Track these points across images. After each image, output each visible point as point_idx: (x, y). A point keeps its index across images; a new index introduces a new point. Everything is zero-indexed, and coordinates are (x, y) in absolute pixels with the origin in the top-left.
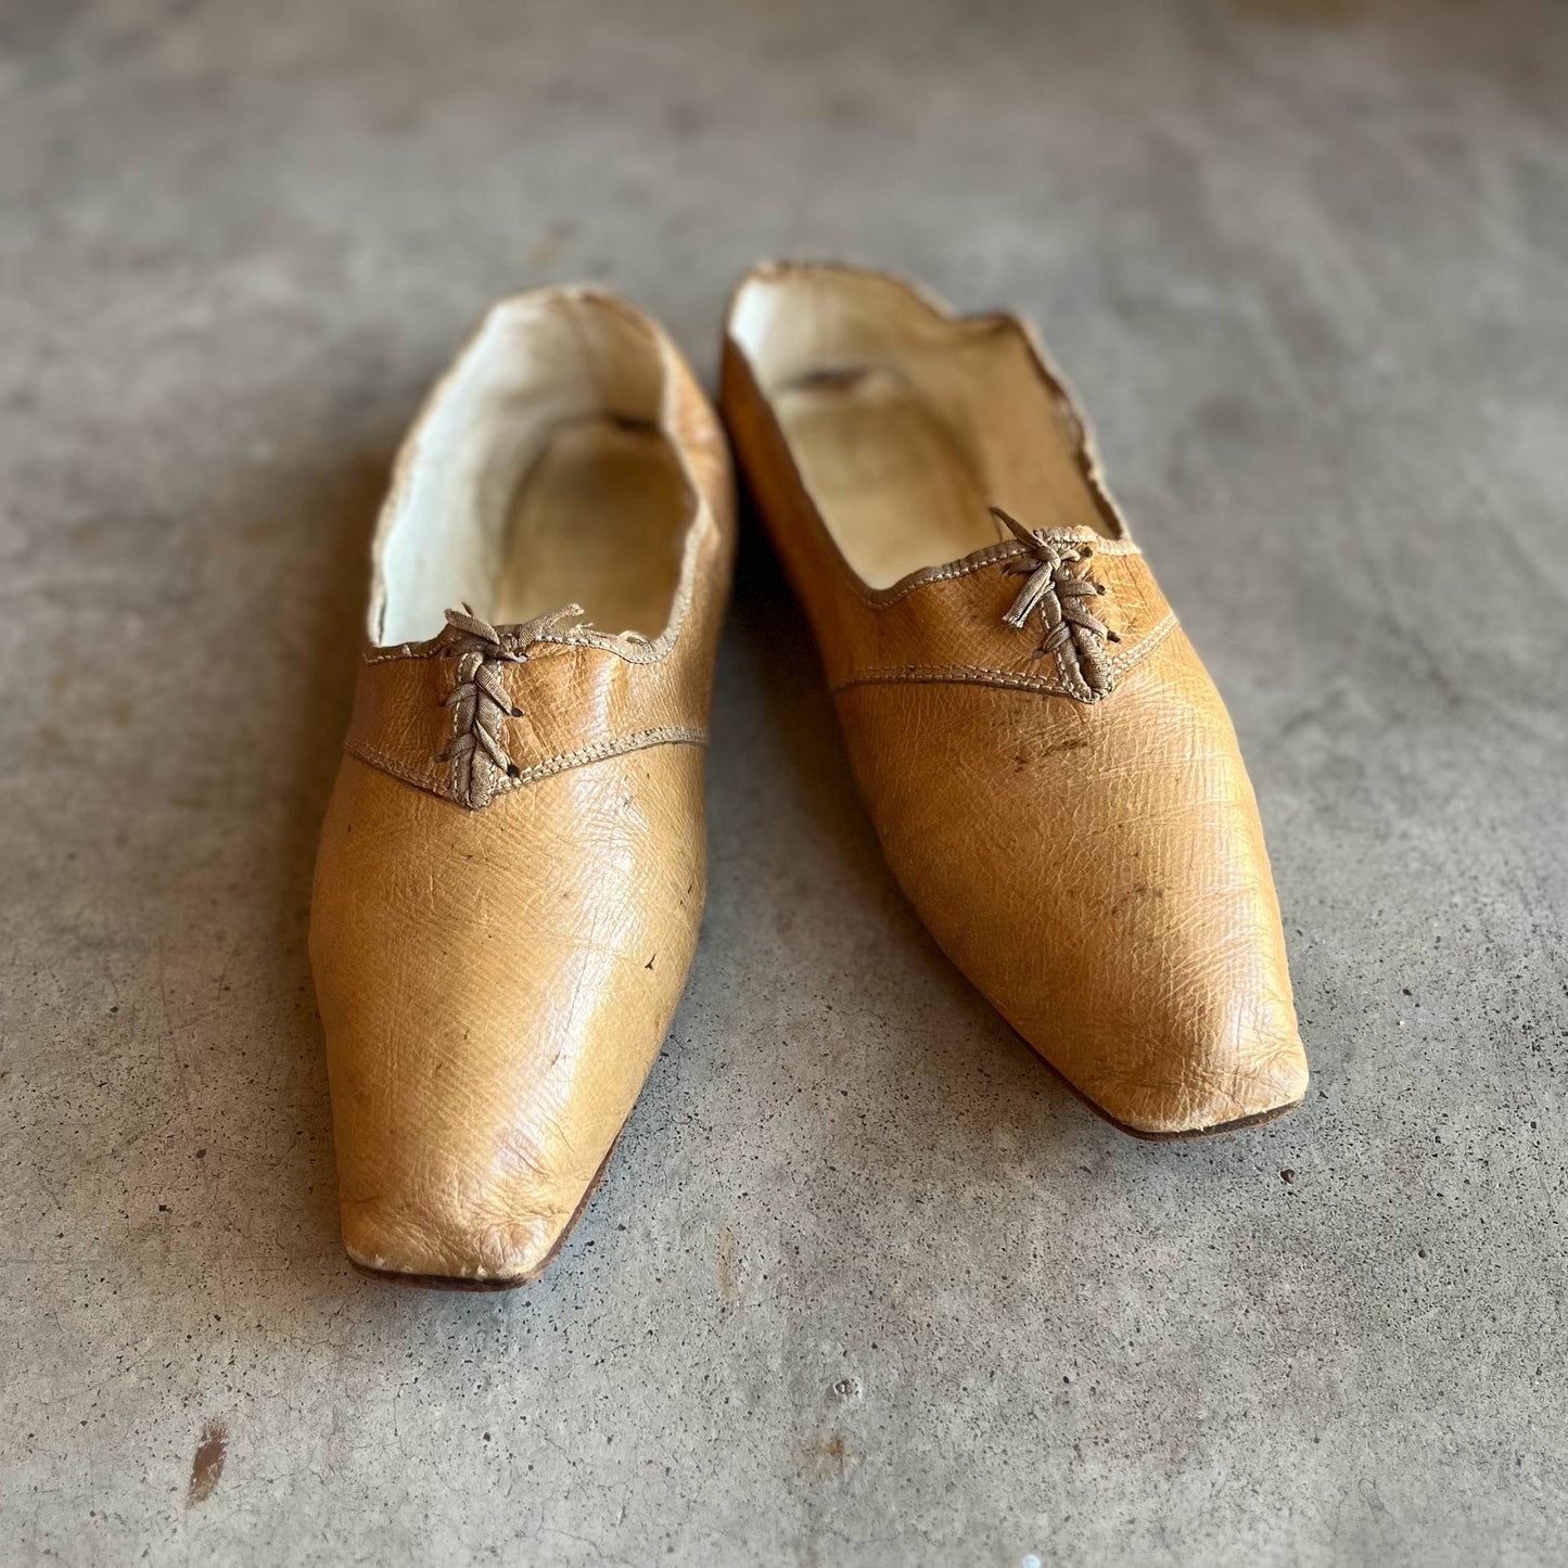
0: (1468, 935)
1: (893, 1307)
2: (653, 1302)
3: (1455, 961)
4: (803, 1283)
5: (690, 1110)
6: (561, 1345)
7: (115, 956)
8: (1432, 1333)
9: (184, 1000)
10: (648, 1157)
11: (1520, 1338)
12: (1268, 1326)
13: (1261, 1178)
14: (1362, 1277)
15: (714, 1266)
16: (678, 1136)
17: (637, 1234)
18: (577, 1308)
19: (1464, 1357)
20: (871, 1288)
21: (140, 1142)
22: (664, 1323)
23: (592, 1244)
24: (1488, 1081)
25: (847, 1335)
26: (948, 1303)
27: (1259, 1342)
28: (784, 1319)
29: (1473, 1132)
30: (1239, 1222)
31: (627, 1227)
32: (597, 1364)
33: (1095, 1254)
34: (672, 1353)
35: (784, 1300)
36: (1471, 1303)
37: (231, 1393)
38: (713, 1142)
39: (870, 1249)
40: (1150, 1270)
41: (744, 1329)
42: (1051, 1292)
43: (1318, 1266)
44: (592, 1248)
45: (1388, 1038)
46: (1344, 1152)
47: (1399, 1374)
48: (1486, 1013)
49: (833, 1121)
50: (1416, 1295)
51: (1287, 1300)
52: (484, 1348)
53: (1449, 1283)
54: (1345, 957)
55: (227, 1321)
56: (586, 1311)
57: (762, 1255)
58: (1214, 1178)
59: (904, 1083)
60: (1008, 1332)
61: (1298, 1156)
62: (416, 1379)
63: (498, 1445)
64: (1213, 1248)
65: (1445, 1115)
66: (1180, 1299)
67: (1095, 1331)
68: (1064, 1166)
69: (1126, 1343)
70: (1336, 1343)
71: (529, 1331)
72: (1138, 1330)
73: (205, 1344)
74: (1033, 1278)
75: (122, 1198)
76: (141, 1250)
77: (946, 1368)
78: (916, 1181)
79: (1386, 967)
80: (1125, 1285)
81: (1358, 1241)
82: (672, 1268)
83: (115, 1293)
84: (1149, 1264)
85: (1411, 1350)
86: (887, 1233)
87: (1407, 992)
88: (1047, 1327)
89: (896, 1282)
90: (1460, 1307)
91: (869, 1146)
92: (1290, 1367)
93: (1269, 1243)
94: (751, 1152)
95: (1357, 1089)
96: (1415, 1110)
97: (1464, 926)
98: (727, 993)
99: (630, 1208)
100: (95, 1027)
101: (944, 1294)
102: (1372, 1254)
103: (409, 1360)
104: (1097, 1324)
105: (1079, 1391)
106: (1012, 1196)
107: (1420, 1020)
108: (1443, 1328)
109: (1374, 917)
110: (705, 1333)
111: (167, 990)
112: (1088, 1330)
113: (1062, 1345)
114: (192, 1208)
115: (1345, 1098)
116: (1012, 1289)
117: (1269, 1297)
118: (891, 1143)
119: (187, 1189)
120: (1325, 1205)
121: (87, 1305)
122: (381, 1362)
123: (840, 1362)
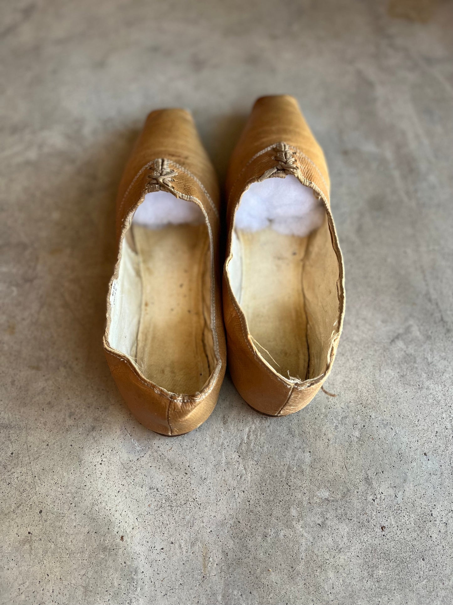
0: (447, 431)
1: (257, 578)
2: (182, 573)
3: (442, 442)
4: (229, 567)
5: (194, 496)
6: (153, 588)
7: (11, 432)
8: (424, 589)
9: (34, 450)
10: (181, 515)
11: (450, 591)
12: (374, 587)
13: (375, 529)
14: (404, 568)
15: (201, 559)
16: (190, 507)
17: (177, 545)
18: (158, 574)
19: (433, 598)
20: (250, 570)
21: (21, 507)
22: (185, 581)
23: (162, 549)
24: (449, 492)
25: (242, 588)
26: (274, 577)
27: (371, 593)
28: (222, 581)
29: (443, 512)
30: (367, 547)
31: (174, 543)
32: (164, 595)
33: (321, 559)
34: (188, 592)
35: (223, 573)
36: (437, 578)
37: (53, 603)
38: (201, 510)
39: (250, 555)
40: (338, 565)
41: (210, 585)
42: (307, 573)
43: (391, 564)
44: (162, 551)
45: (419, 473)
46: (401, 519)
48: (450, 463)
49: (239, 503)
50: (420, 575)
51: (380, 577)
52: (130, 589)
53: (431, 571)
54: (405, 440)
55: (51, 576)
56: (161, 575)
57: (216, 556)
58: (360, 529)
59: (262, 488)
60: (292, 588)
61: (387, 521)
62: (109, 600)
64: (358, 557)
65: (435, 505)
66: (347, 576)
67: (319, 588)
68: (312, 523)
69: (329, 593)
70: (394, 593)
71: (143, 583)
72: (333, 588)
73: (45, 585)
74: (301, 567)
75: (17, 529)
76: (23, 549)
77: (273, 602)
78: (265, 528)
79: (419, 444)
80: (330, 571)
81: (404, 554)
82: (188, 559)
83: (16, 565)
84: (338, 562)
85: (417, 595)
86: (255, 549)
87: (425, 454)
88: (305, 587)
89: (258, 568)
90: (433, 579)
91: (251, 513)
92: (379, 602)
93: (376, 555)
94: (213, 514)
95: (407, 494)
96: (425, 503)
97: (446, 427)
98: (206, 449)
99: (175, 535)
100: (6, 461)
101: (273, 573)
102: (408, 559)
103: (106, 593)
104: (320, 585)
106: (296, 535)
107: (429, 466)
108: (427, 587)
109: (416, 422)
110: (198, 585)
111: (29, 446)
112: (318, 587)
113: (309, 594)
114: (38, 533)
115: (403, 498)
116: (294, 572)
117: (374, 575)
118: (258, 512)
119: (37, 526)
120: (394, 540)
121: (8, 569)
122: (98, 594)
123: (239, 598)
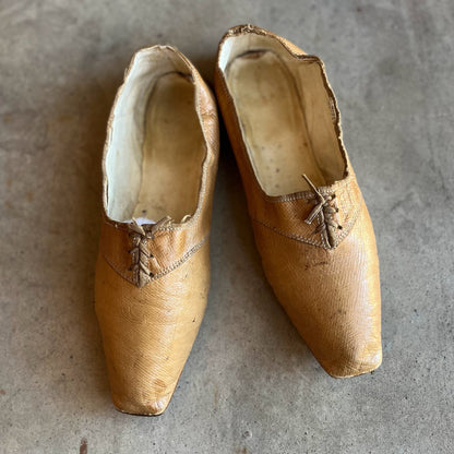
0: (437, 290)
1: (261, 410)
2: (196, 406)
3: (431, 300)
4: (237, 402)
12: (361, 419)
15: (213, 396)
17: (192, 385)
19: (413, 430)
20: (255, 404)
22: (199, 412)
26: (275, 410)
28: (231, 413)
29: (427, 360)
30: (357, 387)
31: (189, 382)
33: (316, 396)
35: (231, 407)
36: (418, 414)
39: (255, 392)
40: (331, 401)
41: (221, 415)
44: (179, 389)
45: (408, 327)
47: (395, 434)
48: (437, 318)
50: (403, 411)
51: (367, 411)
53: (413, 408)
54: (399, 297)
57: (226, 394)
60: (291, 419)
63: (157, 447)
64: (349, 395)
65: (420, 354)
66: (338, 410)
67: (314, 419)
68: (310, 368)
69: (322, 423)
73: (79, 416)
74: (299, 402)
76: (59, 387)
77: (274, 429)
79: (411, 301)
80: (324, 405)
84: (331, 399)
85: (399, 427)
86: (260, 387)
87: (415, 311)
89: (262, 403)
90: (414, 415)
91: (256, 359)
93: (365, 394)
94: (223, 360)
95: (396, 344)
96: (411, 352)
97: (436, 287)
99: (190, 376)
101: (275, 407)
102: (393, 398)
103: (132, 422)
105: (309, 437)
107: (418, 321)
108: (409, 421)
110: (210, 416)
113: (305, 423)
115: (392, 347)
117: (362, 410)
118: (262, 358)
123: (246, 426)
